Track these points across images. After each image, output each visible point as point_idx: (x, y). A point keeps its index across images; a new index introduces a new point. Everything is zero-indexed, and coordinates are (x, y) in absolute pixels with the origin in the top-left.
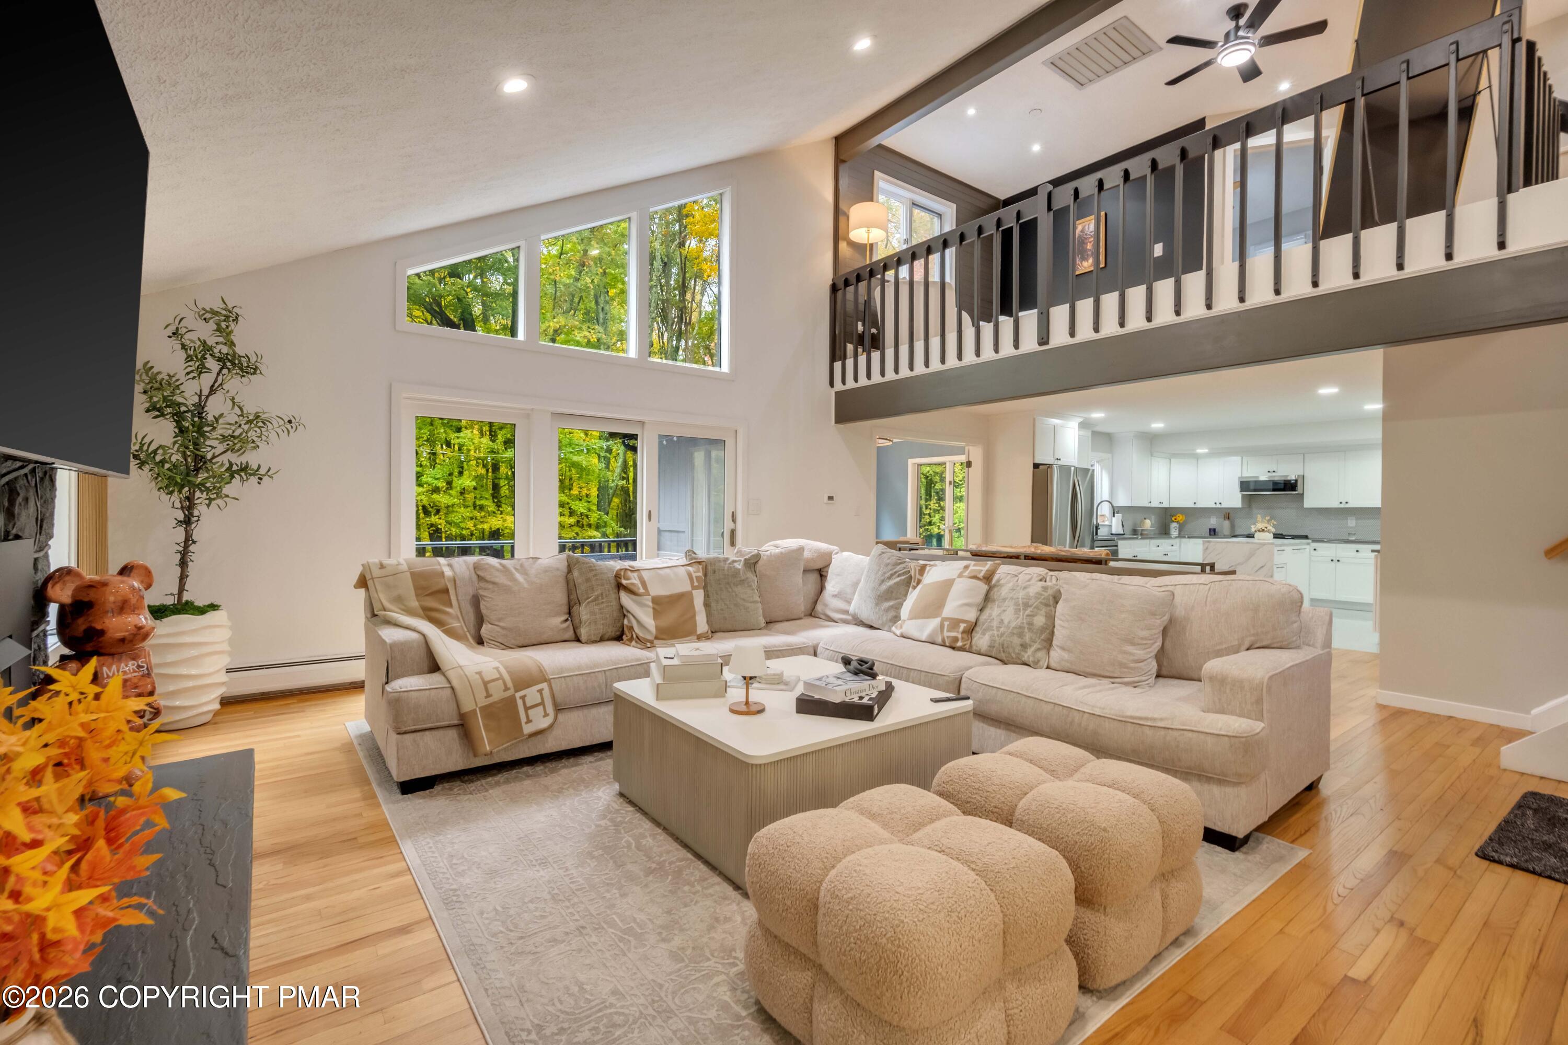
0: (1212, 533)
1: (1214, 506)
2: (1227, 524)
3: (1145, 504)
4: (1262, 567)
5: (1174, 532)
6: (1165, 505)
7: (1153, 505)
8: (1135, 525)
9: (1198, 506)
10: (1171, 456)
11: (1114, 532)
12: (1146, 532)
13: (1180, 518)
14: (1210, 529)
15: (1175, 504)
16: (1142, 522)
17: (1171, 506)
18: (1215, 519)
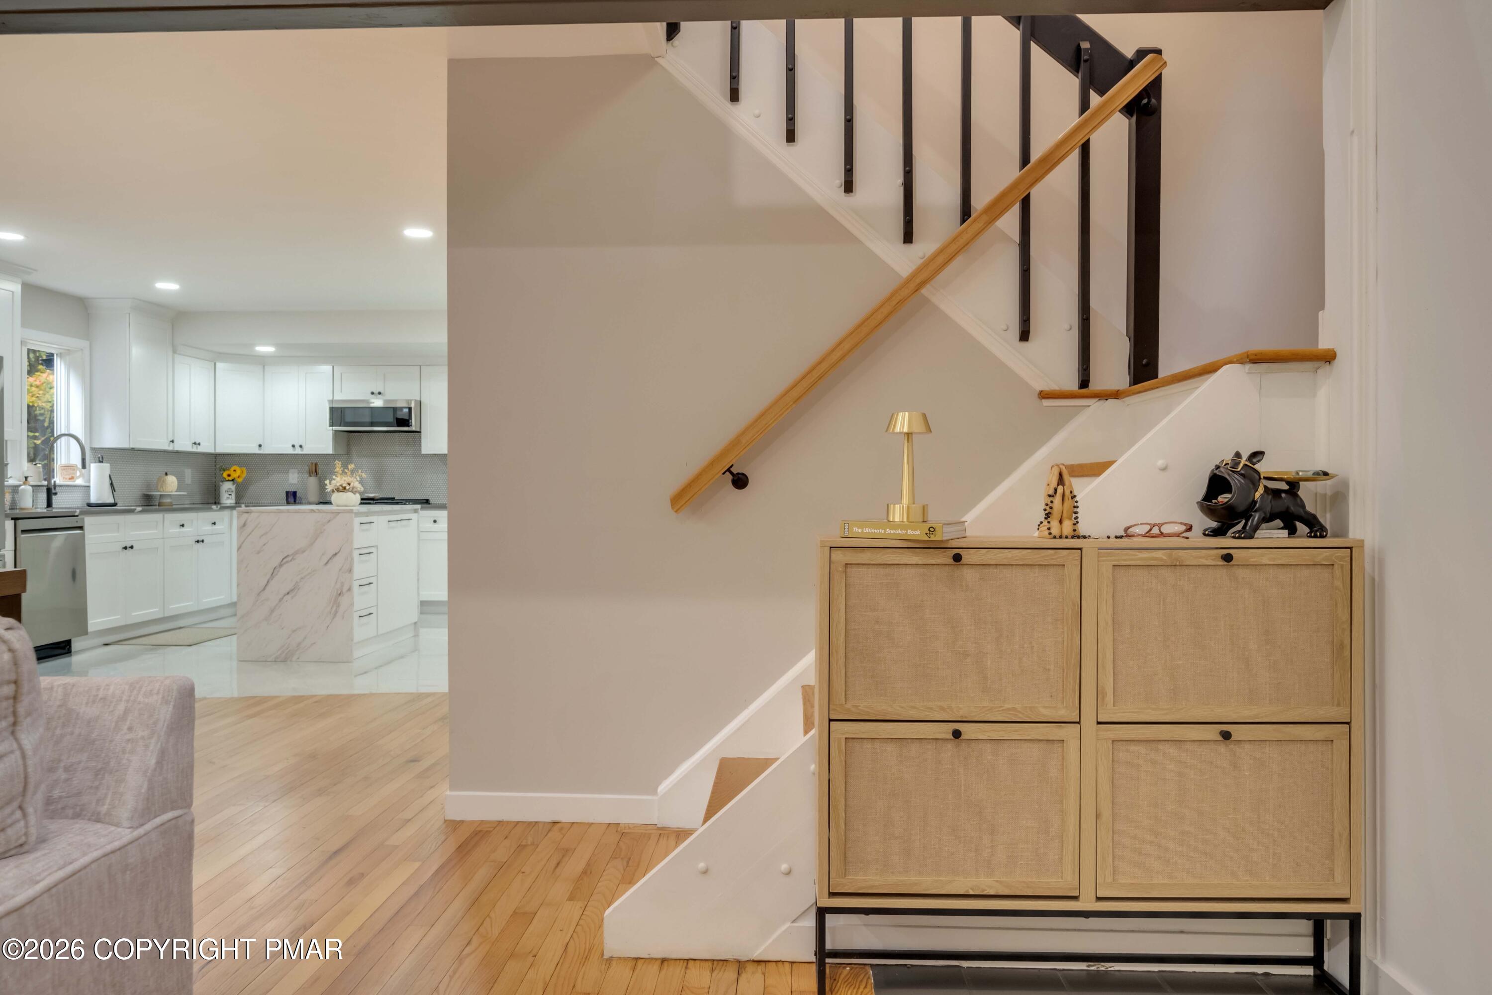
0: (291, 499)
1: (290, 451)
2: (313, 481)
3: (161, 444)
4: (336, 554)
5: (228, 499)
6: (206, 447)
7: (178, 447)
8: (148, 486)
9: (266, 450)
10: (215, 357)
11: (93, 499)
12: (168, 500)
13: (237, 472)
14: (287, 493)
15: (224, 447)
16: (161, 482)
17: (219, 450)
18: (296, 475)
